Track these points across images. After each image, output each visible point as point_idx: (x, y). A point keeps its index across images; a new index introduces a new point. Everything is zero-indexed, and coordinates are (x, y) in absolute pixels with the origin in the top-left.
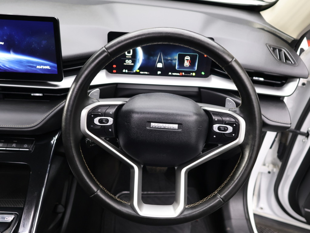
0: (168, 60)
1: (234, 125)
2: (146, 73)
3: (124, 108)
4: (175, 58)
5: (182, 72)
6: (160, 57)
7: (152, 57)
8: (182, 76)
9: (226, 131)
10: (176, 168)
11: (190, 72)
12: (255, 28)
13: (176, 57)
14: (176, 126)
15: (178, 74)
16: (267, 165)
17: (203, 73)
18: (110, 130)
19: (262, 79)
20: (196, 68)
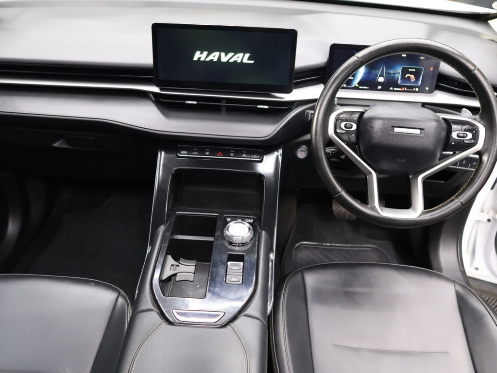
0: (390, 74)
1: (474, 132)
2: (366, 88)
3: (366, 115)
4: (398, 72)
5: (404, 86)
6: (382, 71)
7: (373, 71)
8: (404, 91)
9: (465, 137)
10: (411, 177)
11: (412, 87)
12: (484, 39)
13: (400, 70)
14: (418, 132)
15: (400, 89)
16: (486, 211)
17: (427, 88)
20: (420, 83)
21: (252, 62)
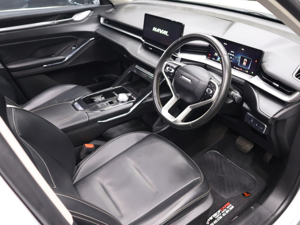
0: (235, 58)
1: (213, 91)
5: (241, 68)
8: (240, 71)
11: (245, 70)
13: (240, 58)
14: (190, 81)
15: (239, 69)
17: (252, 73)
18: (171, 75)
19: (278, 85)
20: (249, 68)
21: (168, 35)
